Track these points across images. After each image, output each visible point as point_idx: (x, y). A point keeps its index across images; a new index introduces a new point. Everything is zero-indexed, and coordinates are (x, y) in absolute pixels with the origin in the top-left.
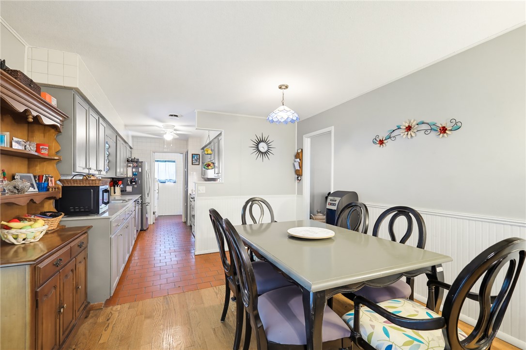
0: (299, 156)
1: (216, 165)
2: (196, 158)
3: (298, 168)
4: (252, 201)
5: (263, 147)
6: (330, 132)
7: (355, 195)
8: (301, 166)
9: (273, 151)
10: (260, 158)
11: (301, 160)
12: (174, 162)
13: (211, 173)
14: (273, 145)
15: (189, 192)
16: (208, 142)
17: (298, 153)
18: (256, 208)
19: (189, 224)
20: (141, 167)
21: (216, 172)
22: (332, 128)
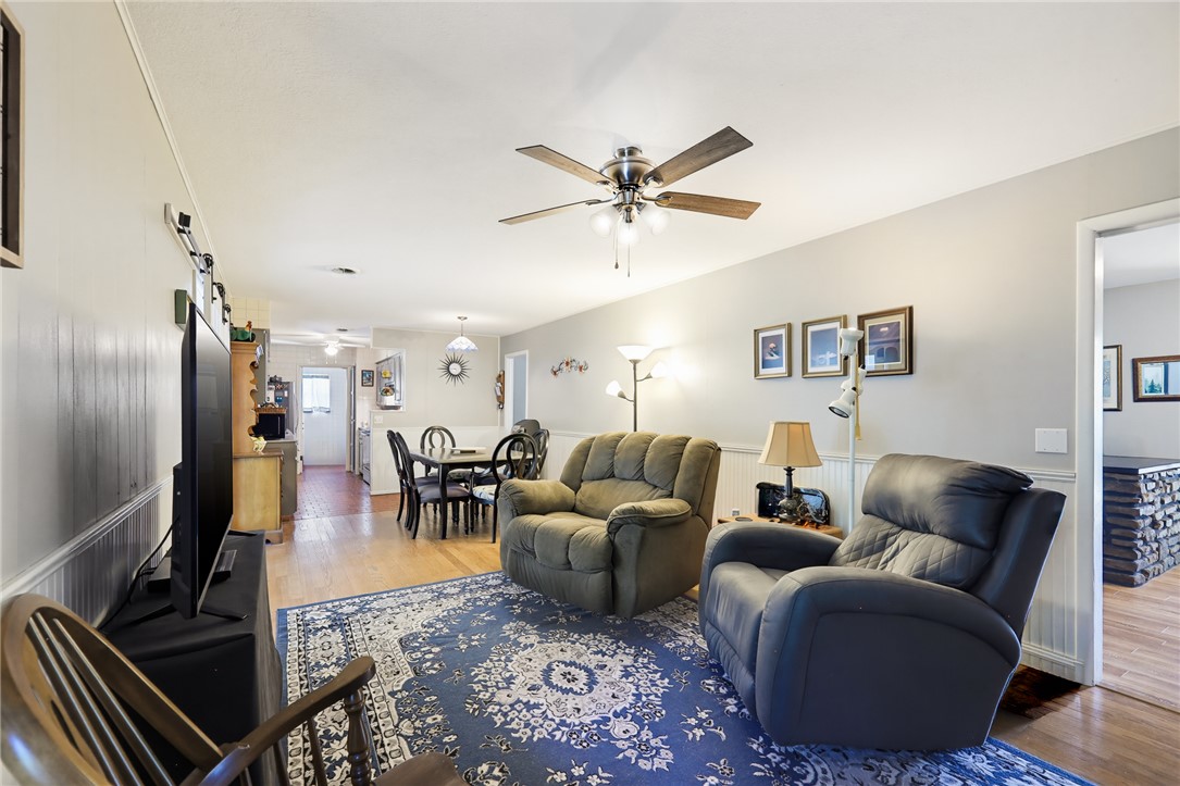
0: (501, 378)
1: (397, 388)
2: (368, 377)
3: (499, 394)
4: (432, 429)
5: (455, 369)
6: (524, 356)
7: (536, 423)
8: (503, 392)
9: (468, 373)
10: (451, 382)
11: (503, 384)
12: (327, 377)
13: (389, 400)
14: (467, 366)
15: (358, 426)
16: (384, 358)
17: (500, 376)
18: (436, 438)
19: (357, 473)
20: (287, 389)
21: (398, 398)
22: (527, 352)
